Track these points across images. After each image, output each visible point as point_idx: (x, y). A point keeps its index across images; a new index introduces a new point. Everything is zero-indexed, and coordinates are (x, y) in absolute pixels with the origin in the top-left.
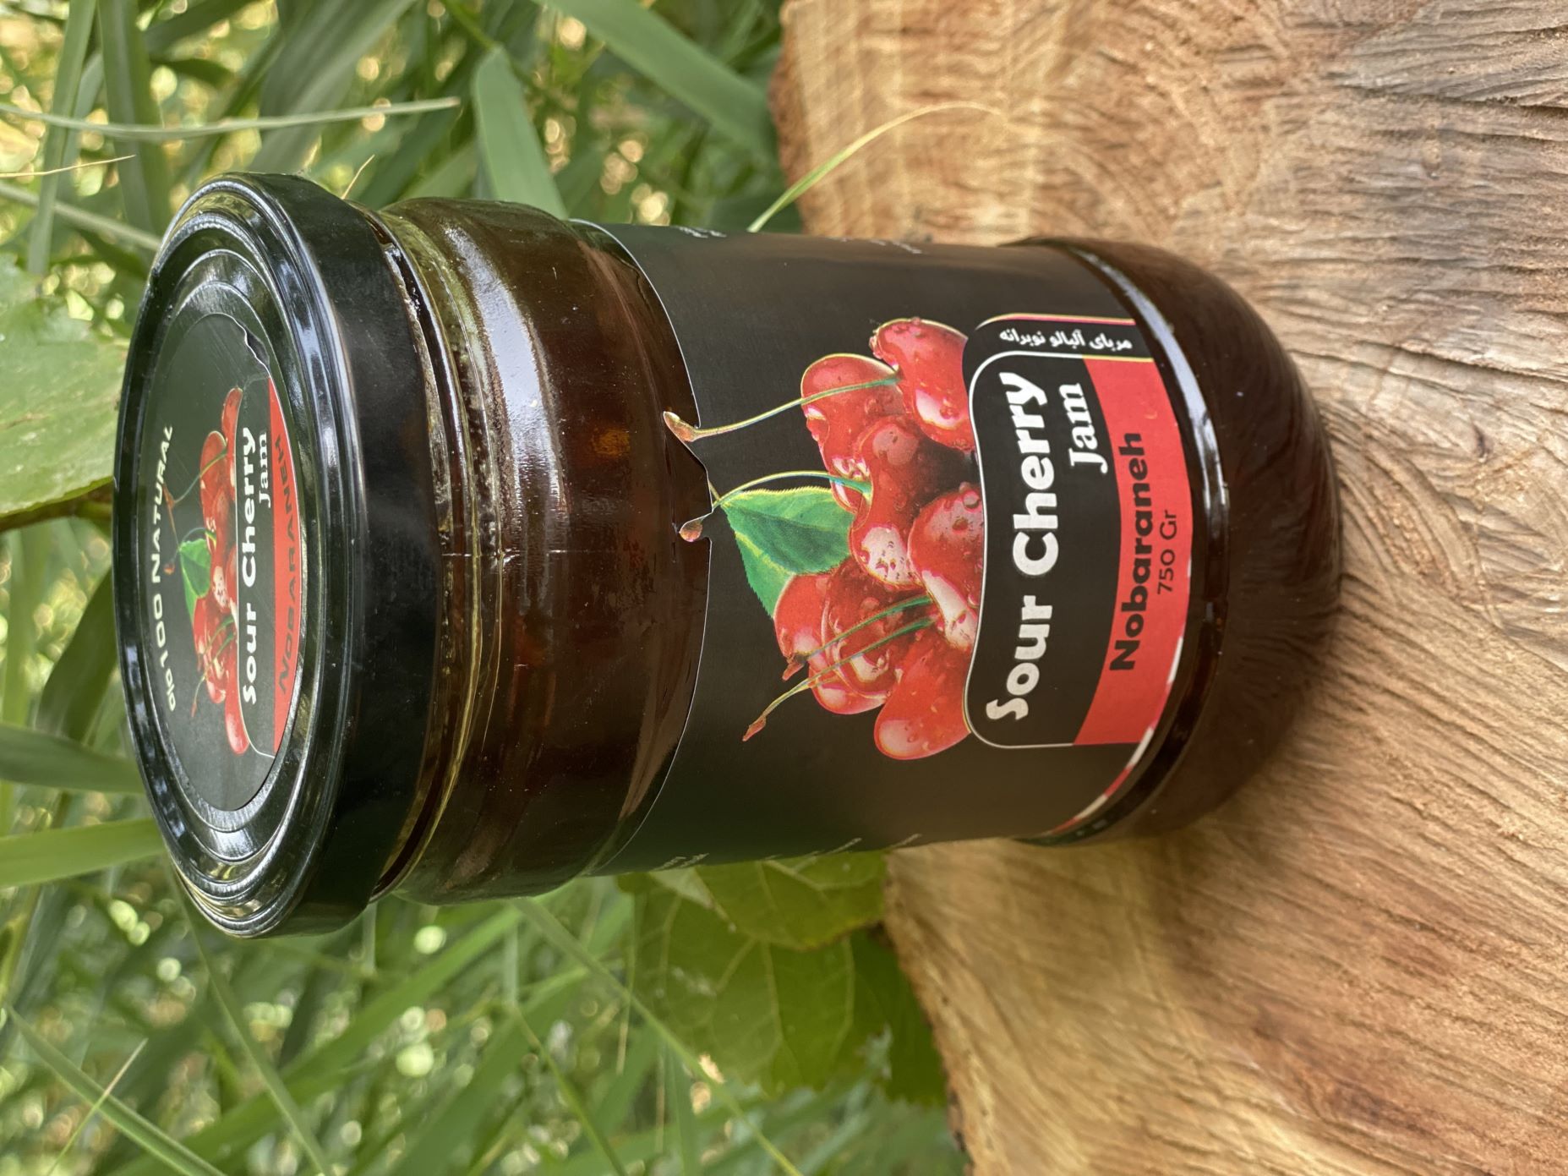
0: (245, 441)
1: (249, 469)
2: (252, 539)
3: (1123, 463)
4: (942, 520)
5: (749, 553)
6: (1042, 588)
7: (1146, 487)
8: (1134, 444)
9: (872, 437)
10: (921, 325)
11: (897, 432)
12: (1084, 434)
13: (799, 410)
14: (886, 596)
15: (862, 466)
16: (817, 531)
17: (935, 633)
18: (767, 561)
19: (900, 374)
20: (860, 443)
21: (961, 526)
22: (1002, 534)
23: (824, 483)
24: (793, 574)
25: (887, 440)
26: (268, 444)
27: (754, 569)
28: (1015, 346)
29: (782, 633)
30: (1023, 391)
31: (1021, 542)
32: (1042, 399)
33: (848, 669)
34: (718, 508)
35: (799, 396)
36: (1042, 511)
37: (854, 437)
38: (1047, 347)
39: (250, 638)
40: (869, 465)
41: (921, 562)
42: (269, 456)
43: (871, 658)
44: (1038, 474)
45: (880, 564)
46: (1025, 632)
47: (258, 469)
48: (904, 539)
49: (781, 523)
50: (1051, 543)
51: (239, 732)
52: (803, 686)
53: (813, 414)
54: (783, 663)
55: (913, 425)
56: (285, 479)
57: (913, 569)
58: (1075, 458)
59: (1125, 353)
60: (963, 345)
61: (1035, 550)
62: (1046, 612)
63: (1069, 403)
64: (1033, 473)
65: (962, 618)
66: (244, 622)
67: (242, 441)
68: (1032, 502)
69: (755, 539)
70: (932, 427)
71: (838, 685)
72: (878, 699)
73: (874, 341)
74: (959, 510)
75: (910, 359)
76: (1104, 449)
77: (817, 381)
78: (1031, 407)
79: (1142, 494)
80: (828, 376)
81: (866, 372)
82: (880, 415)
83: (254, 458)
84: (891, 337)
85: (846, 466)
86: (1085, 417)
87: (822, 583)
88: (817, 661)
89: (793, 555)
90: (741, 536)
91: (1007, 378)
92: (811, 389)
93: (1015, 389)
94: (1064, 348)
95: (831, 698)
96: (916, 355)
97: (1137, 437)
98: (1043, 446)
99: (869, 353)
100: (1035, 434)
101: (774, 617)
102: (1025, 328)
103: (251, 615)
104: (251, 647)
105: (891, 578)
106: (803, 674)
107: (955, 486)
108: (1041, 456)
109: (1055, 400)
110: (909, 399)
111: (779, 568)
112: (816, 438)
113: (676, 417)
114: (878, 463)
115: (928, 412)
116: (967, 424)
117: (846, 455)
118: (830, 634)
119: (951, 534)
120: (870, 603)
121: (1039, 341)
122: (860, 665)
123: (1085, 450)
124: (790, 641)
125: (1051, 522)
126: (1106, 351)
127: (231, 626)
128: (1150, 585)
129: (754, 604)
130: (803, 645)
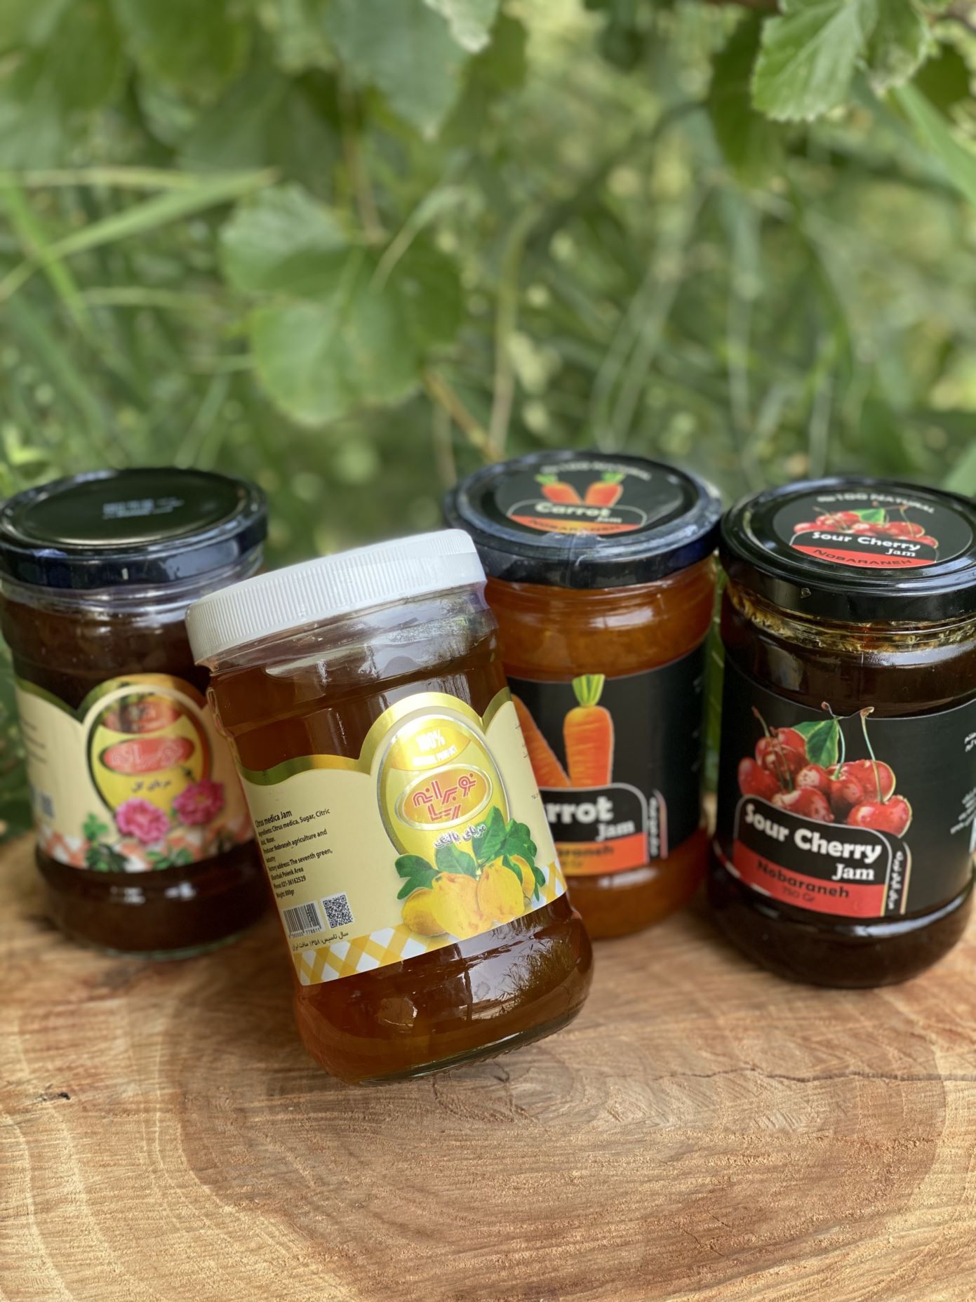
0: (915, 546)
1: (904, 546)
2: (876, 543)
3: (837, 886)
4: (820, 804)
5: (816, 725)
6: (790, 838)
7: (825, 892)
8: (844, 894)
9: (855, 784)
10: (907, 820)
11: (857, 795)
12: (850, 874)
13: (869, 758)
14: (794, 774)
15: (844, 778)
16: (821, 753)
17: (778, 791)
18: (812, 732)
19: (882, 803)
20: (854, 779)
21: (817, 811)
22: (813, 827)
23: (839, 761)
24: (806, 740)
25: (854, 791)
26: (910, 557)
27: (810, 725)
28: (894, 857)
29: (786, 730)
30: (873, 854)
31: (808, 834)
32: (868, 861)
33: (770, 753)
34: (832, 718)
35: (877, 759)
36: (820, 846)
37: (856, 777)
38: (892, 871)
39: (838, 537)
40: (844, 781)
41: (805, 792)
42: (905, 556)
43: (773, 763)
44: (835, 849)
45: (806, 775)
46: (776, 827)
47: (902, 550)
48: (815, 787)
49: (825, 740)
50: (806, 846)
51: (803, 529)
52: (767, 734)
53: (867, 763)
54: (776, 728)
55: (859, 803)
56: (894, 562)
57: (803, 787)
58: (840, 867)
59: (887, 905)
60: (896, 834)
61: (805, 839)
62: (782, 838)
63: (865, 872)
64: (835, 847)
65: (783, 802)
66: (845, 535)
67: (915, 544)
68: (824, 843)
69: (821, 729)
70: (858, 810)
71: (766, 748)
72: (759, 762)
73: (901, 797)
74: (823, 812)
75: (889, 810)
76: (842, 880)
77: (881, 769)
78: (864, 855)
79: (822, 891)
80: (884, 774)
81: (885, 791)
82: (865, 791)
83: (907, 549)
84: (901, 806)
85: (845, 771)
86: (858, 877)
87: (801, 750)
88: (775, 741)
89: (814, 741)
90: (823, 724)
91: (878, 849)
92: (878, 766)
93: (873, 850)
94: (891, 879)
95: (762, 744)
96: (891, 813)
97: (847, 895)
98: (846, 855)
99: (895, 793)
100: (852, 853)
101: (792, 729)
102: (903, 864)
103: (847, 539)
104: (834, 538)
105: (800, 778)
106: (772, 735)
107: (833, 813)
108: (842, 852)
109: (867, 867)
110: (872, 805)
111: (809, 735)
112: (857, 762)
113: (872, 711)
114: (845, 784)
115: (864, 811)
116: (858, 825)
117: (850, 773)
118: (783, 749)
119: (813, 807)
120: (792, 767)
121: (896, 868)
122: (771, 758)
123: (843, 872)
124: (783, 732)
125: (815, 849)
126: (888, 897)
127: (843, 529)
128: (786, 884)
129: (797, 722)
130: (781, 737)
